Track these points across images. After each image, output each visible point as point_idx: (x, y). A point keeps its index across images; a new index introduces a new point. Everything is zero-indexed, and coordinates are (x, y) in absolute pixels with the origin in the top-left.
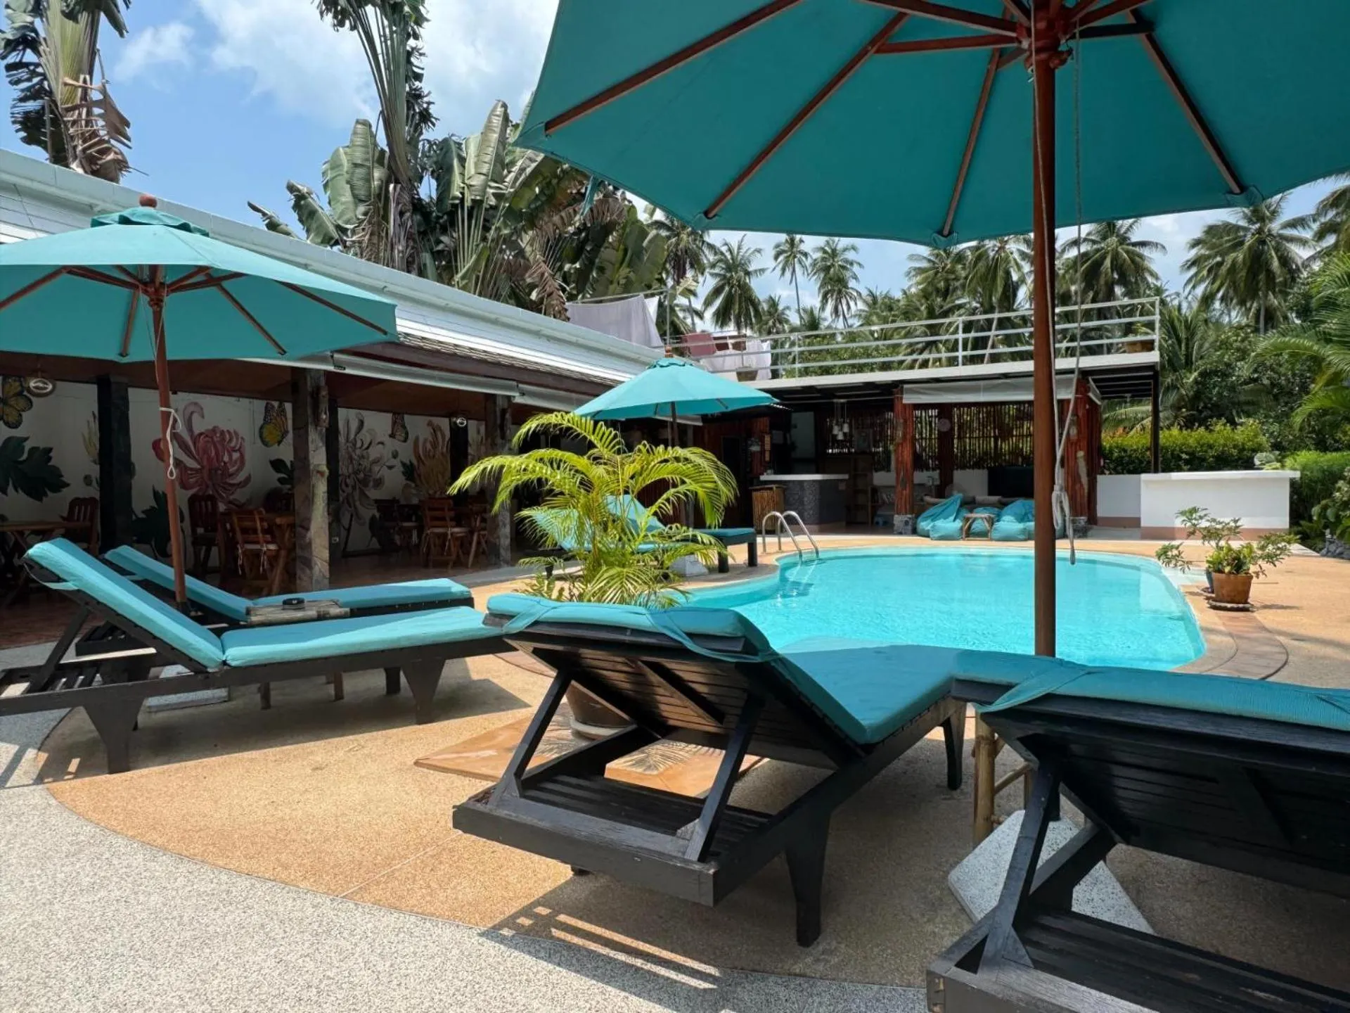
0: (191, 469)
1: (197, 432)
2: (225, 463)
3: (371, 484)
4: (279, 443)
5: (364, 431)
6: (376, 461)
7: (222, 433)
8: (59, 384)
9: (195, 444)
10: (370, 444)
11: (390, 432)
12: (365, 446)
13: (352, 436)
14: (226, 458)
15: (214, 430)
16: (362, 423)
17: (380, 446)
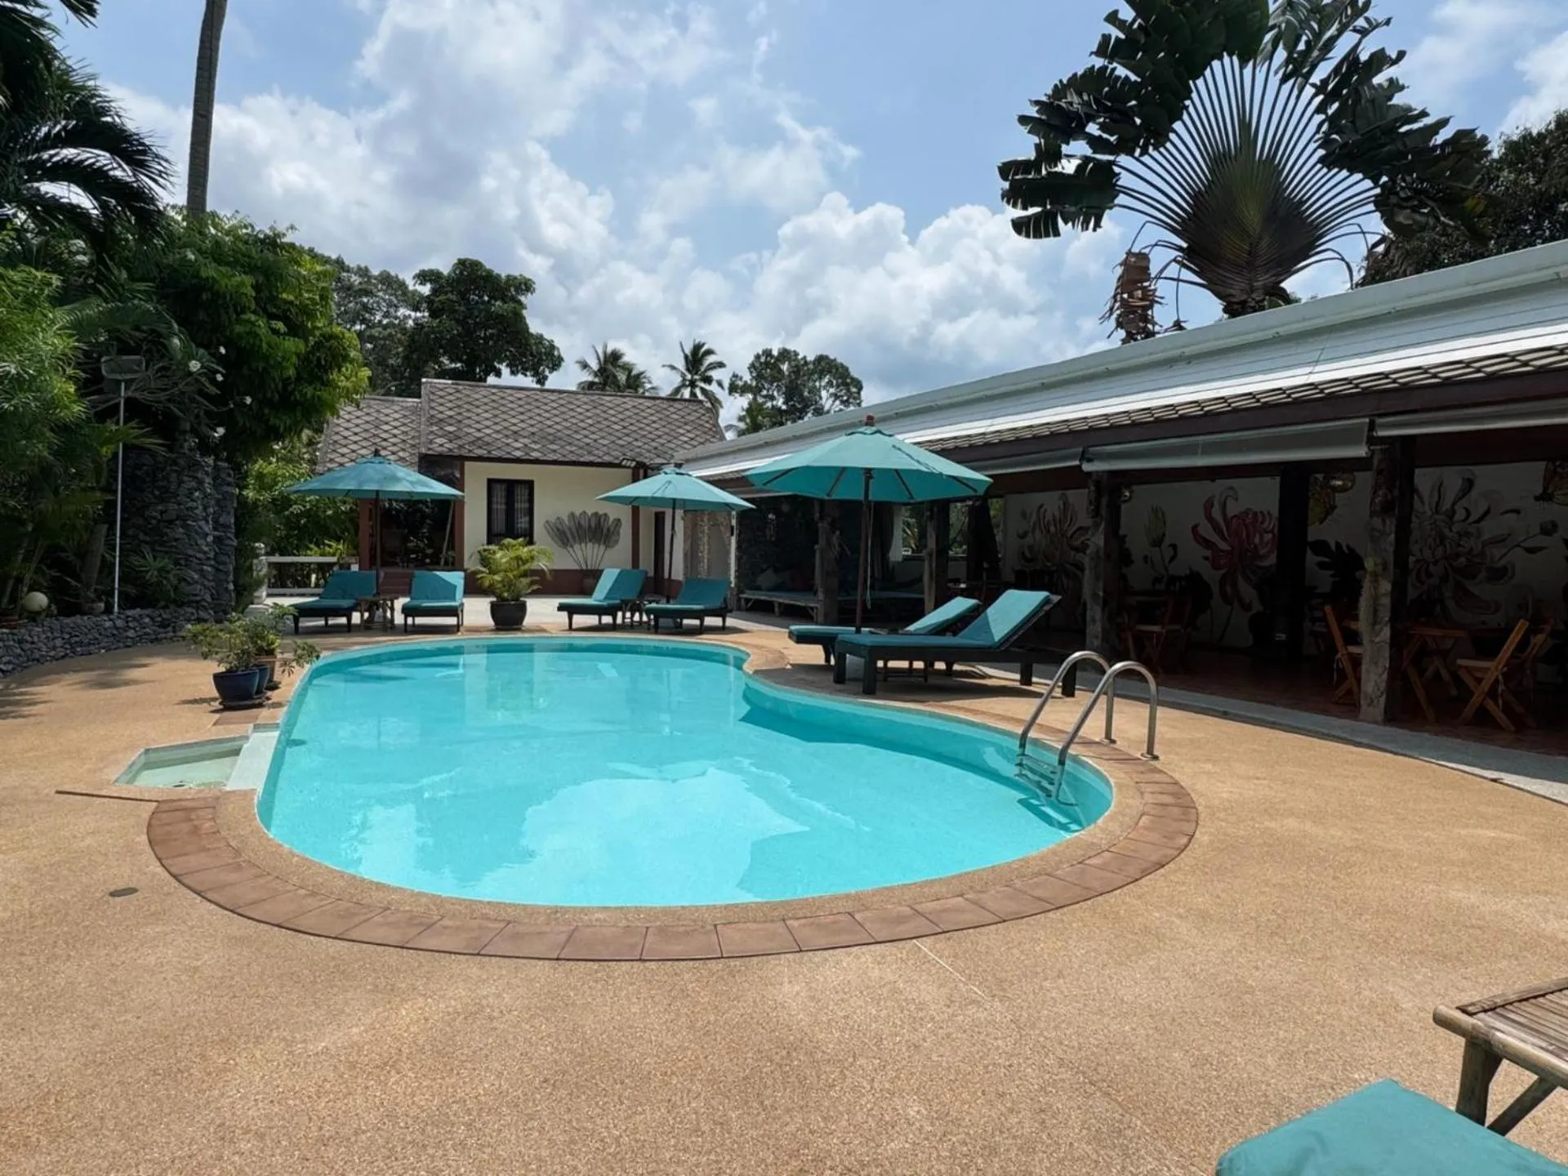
0: (1222, 551)
1: (1230, 514)
2: (1256, 546)
3: (1483, 575)
4: (1321, 523)
5: (1474, 493)
6: (1498, 541)
7: (1255, 514)
8: (1134, 487)
9: (1227, 527)
10: (1487, 513)
11: (1539, 491)
12: (1474, 517)
13: (1446, 505)
14: (1257, 540)
15: (1247, 512)
16: (1469, 484)
17: (1513, 516)
